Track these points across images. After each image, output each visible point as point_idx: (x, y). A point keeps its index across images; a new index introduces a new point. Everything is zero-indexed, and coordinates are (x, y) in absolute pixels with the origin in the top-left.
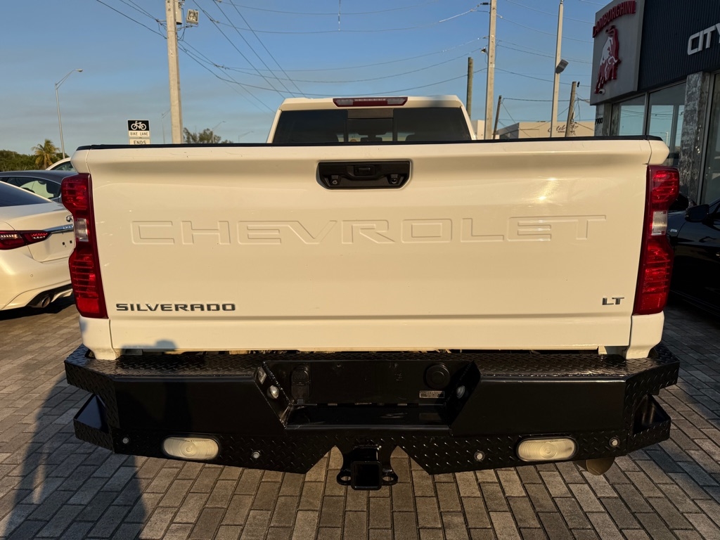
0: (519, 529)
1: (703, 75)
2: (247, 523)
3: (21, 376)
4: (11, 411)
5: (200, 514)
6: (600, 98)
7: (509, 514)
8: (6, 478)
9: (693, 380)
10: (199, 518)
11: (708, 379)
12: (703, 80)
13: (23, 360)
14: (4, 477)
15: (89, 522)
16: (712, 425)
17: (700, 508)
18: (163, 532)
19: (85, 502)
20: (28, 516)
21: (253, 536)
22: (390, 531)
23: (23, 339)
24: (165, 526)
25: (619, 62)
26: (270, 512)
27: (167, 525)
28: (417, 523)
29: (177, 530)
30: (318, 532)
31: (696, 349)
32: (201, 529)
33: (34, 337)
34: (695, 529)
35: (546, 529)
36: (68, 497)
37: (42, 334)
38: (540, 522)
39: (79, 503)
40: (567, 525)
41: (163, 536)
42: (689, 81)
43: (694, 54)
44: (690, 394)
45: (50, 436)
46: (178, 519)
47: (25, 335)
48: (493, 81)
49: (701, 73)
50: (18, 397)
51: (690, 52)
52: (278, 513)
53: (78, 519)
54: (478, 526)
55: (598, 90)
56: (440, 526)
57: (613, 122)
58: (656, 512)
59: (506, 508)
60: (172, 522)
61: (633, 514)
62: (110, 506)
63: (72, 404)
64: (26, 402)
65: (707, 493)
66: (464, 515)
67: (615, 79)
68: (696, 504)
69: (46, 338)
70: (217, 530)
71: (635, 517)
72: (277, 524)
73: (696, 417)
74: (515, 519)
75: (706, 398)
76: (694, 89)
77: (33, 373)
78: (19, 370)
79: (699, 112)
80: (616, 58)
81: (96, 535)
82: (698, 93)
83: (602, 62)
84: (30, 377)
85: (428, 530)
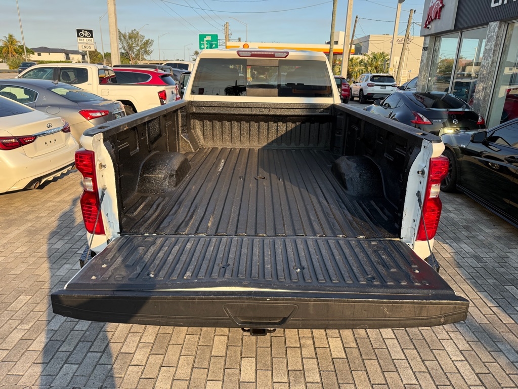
0: (344, 348)
1: (500, 23)
2: (185, 343)
3: (27, 239)
4: (25, 266)
5: (156, 337)
6: (427, 32)
7: (339, 339)
8: (32, 313)
9: (461, 251)
10: (155, 339)
11: (471, 250)
12: (500, 27)
13: (26, 226)
14: (30, 312)
15: (89, 342)
16: (467, 283)
17: (450, 337)
18: (135, 348)
19: (85, 329)
20: (51, 338)
21: (189, 351)
22: (269, 349)
23: (23, 210)
24: (135, 344)
25: (443, 6)
26: (198, 336)
27: (137, 344)
28: (285, 344)
29: (143, 347)
30: (227, 349)
31: (467, 228)
32: (157, 347)
33: (29, 208)
34: (445, 349)
35: (360, 349)
36: (74, 325)
37: (35, 206)
38: (357, 344)
39: (81, 330)
40: (372, 346)
41: (135, 351)
42: (491, 27)
43: (496, 7)
44: (458, 261)
45: (55, 284)
46: (142, 341)
47: (23, 206)
48: (352, 6)
49: (499, 22)
50: (28, 255)
51: (493, 5)
52: (203, 337)
53: (82, 340)
54: (321, 346)
55: (426, 25)
56: (299, 346)
57: (435, 50)
58: (424, 339)
59: (338, 335)
60: (139, 342)
61: (411, 339)
62: (100, 331)
63: (65, 261)
64: (34, 259)
65: (456, 327)
66: (313, 339)
67: (439, 18)
68: (448, 334)
69: (39, 209)
70: (167, 347)
71: (412, 342)
72: (202, 344)
73: (458, 277)
74: (342, 342)
75: (466, 264)
76: (493, 33)
77: (35, 237)
78: (25, 235)
79: (494, 51)
80: (442, 3)
81: (94, 350)
82: (495, 37)
83: (431, 4)
84: (33, 240)
85: (292, 349)
